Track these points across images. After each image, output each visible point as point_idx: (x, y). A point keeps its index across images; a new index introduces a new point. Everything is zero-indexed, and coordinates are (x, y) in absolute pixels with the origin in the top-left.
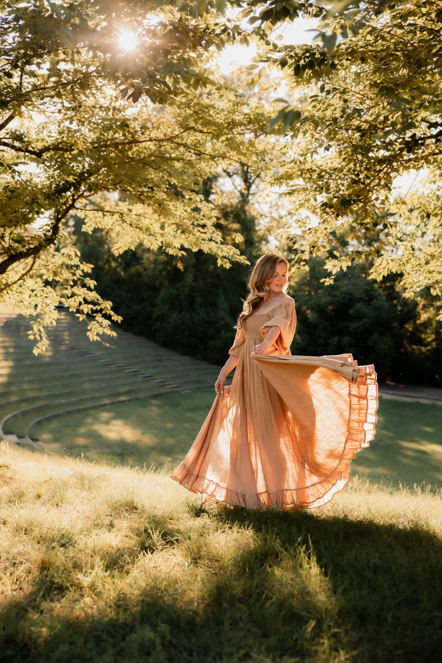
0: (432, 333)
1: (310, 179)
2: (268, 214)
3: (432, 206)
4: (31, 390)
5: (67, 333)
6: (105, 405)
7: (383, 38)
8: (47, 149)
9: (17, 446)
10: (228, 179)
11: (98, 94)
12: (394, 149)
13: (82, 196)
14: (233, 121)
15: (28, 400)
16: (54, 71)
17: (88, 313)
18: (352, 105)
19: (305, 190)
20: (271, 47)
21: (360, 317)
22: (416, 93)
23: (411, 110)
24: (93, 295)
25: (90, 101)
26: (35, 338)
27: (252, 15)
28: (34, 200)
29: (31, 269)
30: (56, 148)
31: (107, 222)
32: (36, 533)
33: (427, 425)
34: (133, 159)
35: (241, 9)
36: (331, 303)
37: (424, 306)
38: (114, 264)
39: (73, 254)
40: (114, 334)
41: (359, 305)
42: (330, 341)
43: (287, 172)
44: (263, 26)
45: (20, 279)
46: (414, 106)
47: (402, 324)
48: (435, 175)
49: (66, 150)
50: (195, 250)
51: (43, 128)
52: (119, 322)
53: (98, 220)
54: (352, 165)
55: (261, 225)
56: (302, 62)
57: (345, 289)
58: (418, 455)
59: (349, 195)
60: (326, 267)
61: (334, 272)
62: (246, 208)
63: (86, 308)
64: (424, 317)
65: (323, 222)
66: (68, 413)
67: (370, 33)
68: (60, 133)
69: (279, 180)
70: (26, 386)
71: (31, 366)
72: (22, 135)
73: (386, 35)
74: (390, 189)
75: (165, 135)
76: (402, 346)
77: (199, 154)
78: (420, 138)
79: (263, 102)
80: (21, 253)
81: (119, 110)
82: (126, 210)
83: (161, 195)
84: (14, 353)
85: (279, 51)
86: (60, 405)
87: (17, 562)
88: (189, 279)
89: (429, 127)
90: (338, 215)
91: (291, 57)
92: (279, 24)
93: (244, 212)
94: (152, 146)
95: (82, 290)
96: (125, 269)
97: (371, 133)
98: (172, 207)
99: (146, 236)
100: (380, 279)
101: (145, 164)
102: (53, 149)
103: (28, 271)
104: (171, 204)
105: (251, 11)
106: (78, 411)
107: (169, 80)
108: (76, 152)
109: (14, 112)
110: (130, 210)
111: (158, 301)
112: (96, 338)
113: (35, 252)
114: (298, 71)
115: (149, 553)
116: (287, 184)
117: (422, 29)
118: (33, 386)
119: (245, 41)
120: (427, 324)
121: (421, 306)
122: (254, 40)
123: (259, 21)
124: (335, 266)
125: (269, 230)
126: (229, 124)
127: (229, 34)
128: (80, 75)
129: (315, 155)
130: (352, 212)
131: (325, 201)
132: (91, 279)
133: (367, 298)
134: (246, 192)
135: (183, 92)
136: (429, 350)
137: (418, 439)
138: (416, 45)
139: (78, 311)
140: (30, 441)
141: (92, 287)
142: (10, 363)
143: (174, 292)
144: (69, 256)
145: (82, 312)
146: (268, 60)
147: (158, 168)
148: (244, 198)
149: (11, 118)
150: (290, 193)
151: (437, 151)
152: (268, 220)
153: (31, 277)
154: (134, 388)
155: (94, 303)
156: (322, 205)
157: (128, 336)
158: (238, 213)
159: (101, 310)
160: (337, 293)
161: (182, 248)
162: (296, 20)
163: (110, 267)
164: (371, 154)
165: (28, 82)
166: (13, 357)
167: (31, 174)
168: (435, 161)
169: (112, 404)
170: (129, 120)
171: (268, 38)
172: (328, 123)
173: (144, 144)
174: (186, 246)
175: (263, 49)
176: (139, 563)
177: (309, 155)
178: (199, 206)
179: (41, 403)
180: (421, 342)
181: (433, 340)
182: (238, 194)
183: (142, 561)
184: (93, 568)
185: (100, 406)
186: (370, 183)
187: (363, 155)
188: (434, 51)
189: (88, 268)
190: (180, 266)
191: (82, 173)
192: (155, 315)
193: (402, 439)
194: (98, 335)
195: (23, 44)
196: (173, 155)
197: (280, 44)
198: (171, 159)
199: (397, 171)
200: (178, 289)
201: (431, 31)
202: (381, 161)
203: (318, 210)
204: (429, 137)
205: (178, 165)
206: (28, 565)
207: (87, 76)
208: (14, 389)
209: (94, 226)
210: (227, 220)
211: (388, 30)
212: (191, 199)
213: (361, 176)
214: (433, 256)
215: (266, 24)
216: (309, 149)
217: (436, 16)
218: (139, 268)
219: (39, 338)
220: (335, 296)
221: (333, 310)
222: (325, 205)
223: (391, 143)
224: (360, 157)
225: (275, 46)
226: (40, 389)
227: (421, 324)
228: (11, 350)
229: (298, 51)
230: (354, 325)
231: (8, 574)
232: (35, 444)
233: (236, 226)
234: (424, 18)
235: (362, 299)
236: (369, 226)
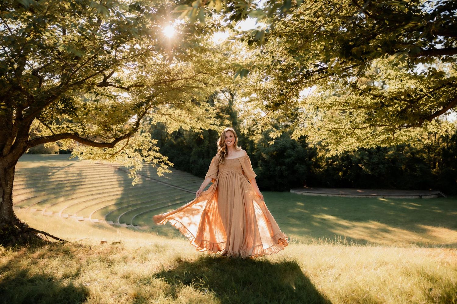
0: (325, 162)
1: (260, 93)
2: (243, 110)
3: (319, 103)
4: (133, 201)
5: (149, 172)
6: (169, 206)
7: (289, 26)
8: (132, 86)
9: (127, 229)
10: (222, 94)
11: (155, 59)
12: (299, 78)
13: (150, 107)
14: (221, 67)
15: (131, 206)
16: (132, 49)
17: (157, 163)
18: (276, 59)
19: (257, 99)
20: (236, 32)
21: (290, 156)
22: (306, 52)
23: (304, 60)
24: (158, 155)
25: (152, 62)
26: (132, 177)
27: (226, 18)
28: (126, 111)
29: (127, 144)
30: (136, 85)
31: (163, 119)
32: (132, 278)
33: (325, 207)
34: (174, 89)
35: (220, 15)
36: (275, 150)
37: (320, 149)
38: (170, 138)
39: (148, 136)
40: (171, 172)
41: (289, 151)
42: (276, 169)
43: (248, 91)
44: (231, 23)
45: (122, 149)
46: (305, 59)
47: (310, 158)
48: (320, 89)
49: (141, 86)
50: (207, 129)
51: (130, 76)
52: (172, 166)
53: (159, 118)
54: (279, 87)
55: (240, 115)
56: (251, 39)
57: (282, 143)
58: (321, 221)
59: (279, 101)
60: (270, 136)
61: (274, 138)
62: (232, 107)
63: (156, 161)
64: (320, 154)
65: (267, 115)
66: (151, 211)
67: (283, 24)
68: (138, 78)
69: (245, 95)
70: (131, 199)
71: (132, 189)
72: (120, 79)
73: (290, 25)
74: (298, 97)
75: (189, 76)
76: (311, 169)
77: (205, 84)
78: (311, 72)
79: (237, 56)
80: (121, 137)
81: (166, 65)
82: (172, 113)
83: (189, 105)
84: (123, 183)
85: (240, 34)
86: (147, 208)
87: (121, 295)
88: (207, 143)
89: (315, 67)
90: (274, 111)
91: (246, 37)
92: (239, 21)
93: (231, 109)
94: (183, 82)
95: (153, 152)
96: (175, 140)
97: (287, 71)
98: (194, 110)
99: (183, 124)
100: (296, 139)
101: (180, 90)
102: (134, 86)
103: (125, 146)
104: (194, 109)
105: (225, 16)
106: (156, 210)
107: (188, 51)
108: (145, 87)
109: (114, 70)
110: (174, 113)
111: (192, 154)
112: (161, 175)
113: (129, 136)
114: (250, 43)
115: (188, 286)
116: (249, 97)
117: (307, 21)
118: (133, 199)
119: (223, 30)
120: (322, 158)
121: (318, 149)
122: (228, 30)
123: (229, 21)
124: (274, 135)
125: (244, 117)
126: (219, 69)
127: (215, 27)
128: (144, 51)
129: (261, 82)
130: (281, 109)
131: (268, 104)
132: (157, 147)
133: (292, 147)
134: (231, 99)
135: (195, 56)
136: (323, 170)
137: (321, 213)
138: (305, 28)
139: (152, 163)
140: (133, 226)
141: (158, 150)
142: (122, 188)
143: (200, 149)
144: (145, 136)
145: (154, 163)
146: (235, 39)
147: (187, 92)
148: (231, 103)
149: (113, 73)
150: (250, 101)
151: (320, 77)
152: (243, 112)
153: (128, 148)
154: (182, 197)
155: (159, 158)
156: (266, 107)
157: (178, 172)
158: (228, 109)
159: (163, 161)
160: (278, 145)
161: (201, 129)
162: (247, 19)
163: (168, 138)
164: (288, 80)
165: (120, 56)
166: (123, 185)
167: (125, 98)
168: (319, 82)
169: (172, 205)
170: (171, 70)
171: (234, 28)
172: (265, 68)
173: (179, 81)
174: (203, 128)
175: (232, 34)
176: (182, 292)
177: (258, 82)
178: (208, 108)
179: (138, 207)
180: (319, 167)
181: (325, 165)
182: (228, 100)
183: (184, 290)
184: (159, 296)
185: (166, 207)
186: (288, 95)
187: (284, 81)
188: (314, 31)
189: (155, 142)
190: (202, 137)
191: (150, 97)
192: (191, 161)
193: (313, 214)
194: (162, 173)
195: (115, 38)
196: (193, 85)
197: (240, 31)
198: (193, 87)
199: (301, 88)
200: (201, 147)
201: (312, 22)
202: (292, 84)
203: (264, 109)
204: (315, 72)
205: (196, 90)
206: (127, 296)
207: (148, 51)
208: (125, 201)
209: (157, 121)
210: (223, 113)
211: (291, 22)
212: (203, 106)
213: (284, 91)
214: (321, 127)
215: (233, 22)
216: (258, 79)
217: (313, 15)
218: (182, 138)
219: (134, 177)
220: (277, 147)
221: (277, 154)
222: (267, 106)
223: (297, 75)
224: (283, 82)
225: (238, 32)
226: (137, 200)
227: (319, 158)
228: (122, 182)
229: (249, 34)
230: (287, 160)
231: (117, 302)
232: (135, 227)
233: (228, 116)
234: (308, 16)
235: (290, 148)
236: (289, 115)
